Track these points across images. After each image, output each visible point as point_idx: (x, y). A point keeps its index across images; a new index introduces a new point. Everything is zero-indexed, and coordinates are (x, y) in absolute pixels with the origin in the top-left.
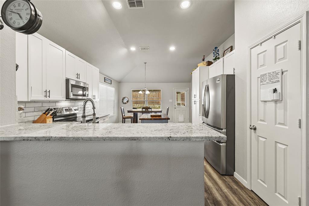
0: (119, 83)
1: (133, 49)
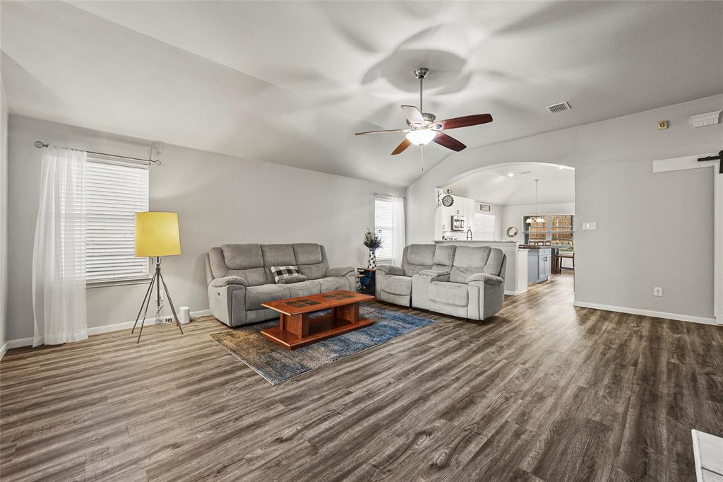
0: (503, 207)
1: (511, 175)
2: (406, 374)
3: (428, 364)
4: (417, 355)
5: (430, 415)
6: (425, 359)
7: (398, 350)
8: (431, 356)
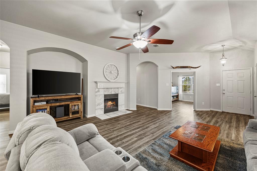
2: (147, 128)
3: (140, 130)
4: (143, 134)
5: (142, 122)
6: (141, 132)
7: (150, 136)
8: (138, 133)
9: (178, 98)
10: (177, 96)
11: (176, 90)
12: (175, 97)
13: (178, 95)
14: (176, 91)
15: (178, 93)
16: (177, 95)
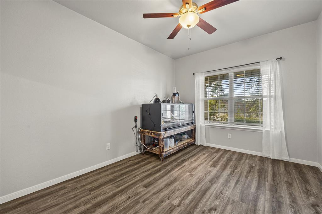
9: (195, 139)
10: (192, 133)
11: (189, 113)
12: (186, 136)
13: (195, 129)
14: (189, 117)
15: (192, 123)
16: (192, 130)
